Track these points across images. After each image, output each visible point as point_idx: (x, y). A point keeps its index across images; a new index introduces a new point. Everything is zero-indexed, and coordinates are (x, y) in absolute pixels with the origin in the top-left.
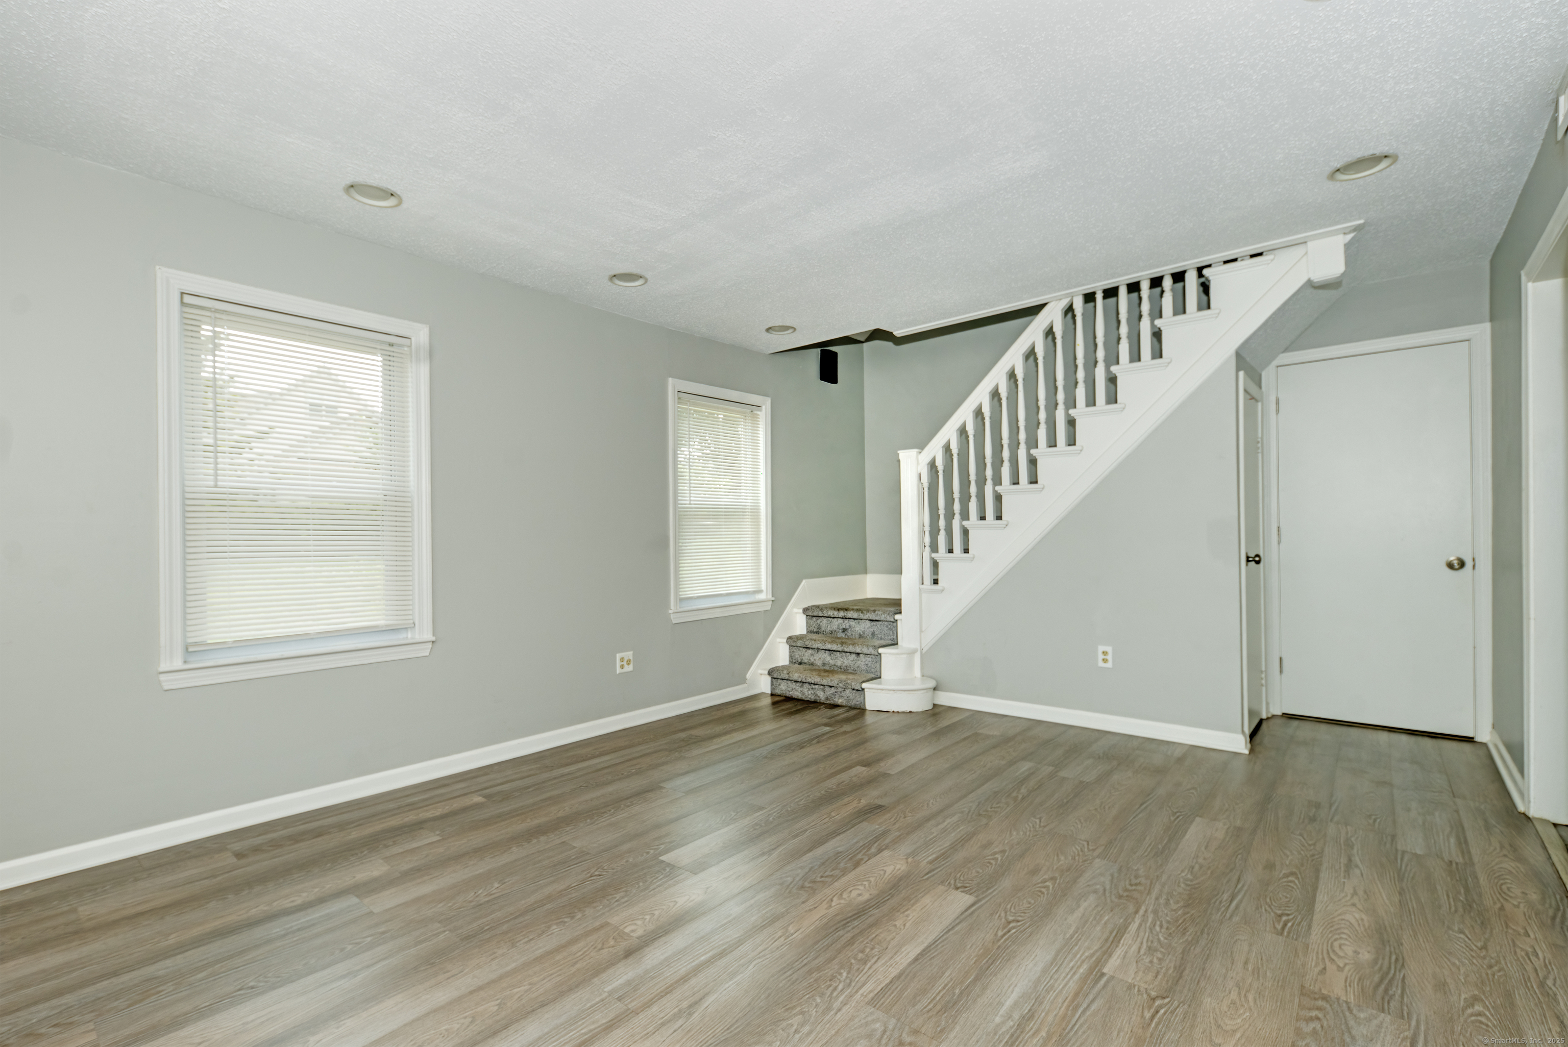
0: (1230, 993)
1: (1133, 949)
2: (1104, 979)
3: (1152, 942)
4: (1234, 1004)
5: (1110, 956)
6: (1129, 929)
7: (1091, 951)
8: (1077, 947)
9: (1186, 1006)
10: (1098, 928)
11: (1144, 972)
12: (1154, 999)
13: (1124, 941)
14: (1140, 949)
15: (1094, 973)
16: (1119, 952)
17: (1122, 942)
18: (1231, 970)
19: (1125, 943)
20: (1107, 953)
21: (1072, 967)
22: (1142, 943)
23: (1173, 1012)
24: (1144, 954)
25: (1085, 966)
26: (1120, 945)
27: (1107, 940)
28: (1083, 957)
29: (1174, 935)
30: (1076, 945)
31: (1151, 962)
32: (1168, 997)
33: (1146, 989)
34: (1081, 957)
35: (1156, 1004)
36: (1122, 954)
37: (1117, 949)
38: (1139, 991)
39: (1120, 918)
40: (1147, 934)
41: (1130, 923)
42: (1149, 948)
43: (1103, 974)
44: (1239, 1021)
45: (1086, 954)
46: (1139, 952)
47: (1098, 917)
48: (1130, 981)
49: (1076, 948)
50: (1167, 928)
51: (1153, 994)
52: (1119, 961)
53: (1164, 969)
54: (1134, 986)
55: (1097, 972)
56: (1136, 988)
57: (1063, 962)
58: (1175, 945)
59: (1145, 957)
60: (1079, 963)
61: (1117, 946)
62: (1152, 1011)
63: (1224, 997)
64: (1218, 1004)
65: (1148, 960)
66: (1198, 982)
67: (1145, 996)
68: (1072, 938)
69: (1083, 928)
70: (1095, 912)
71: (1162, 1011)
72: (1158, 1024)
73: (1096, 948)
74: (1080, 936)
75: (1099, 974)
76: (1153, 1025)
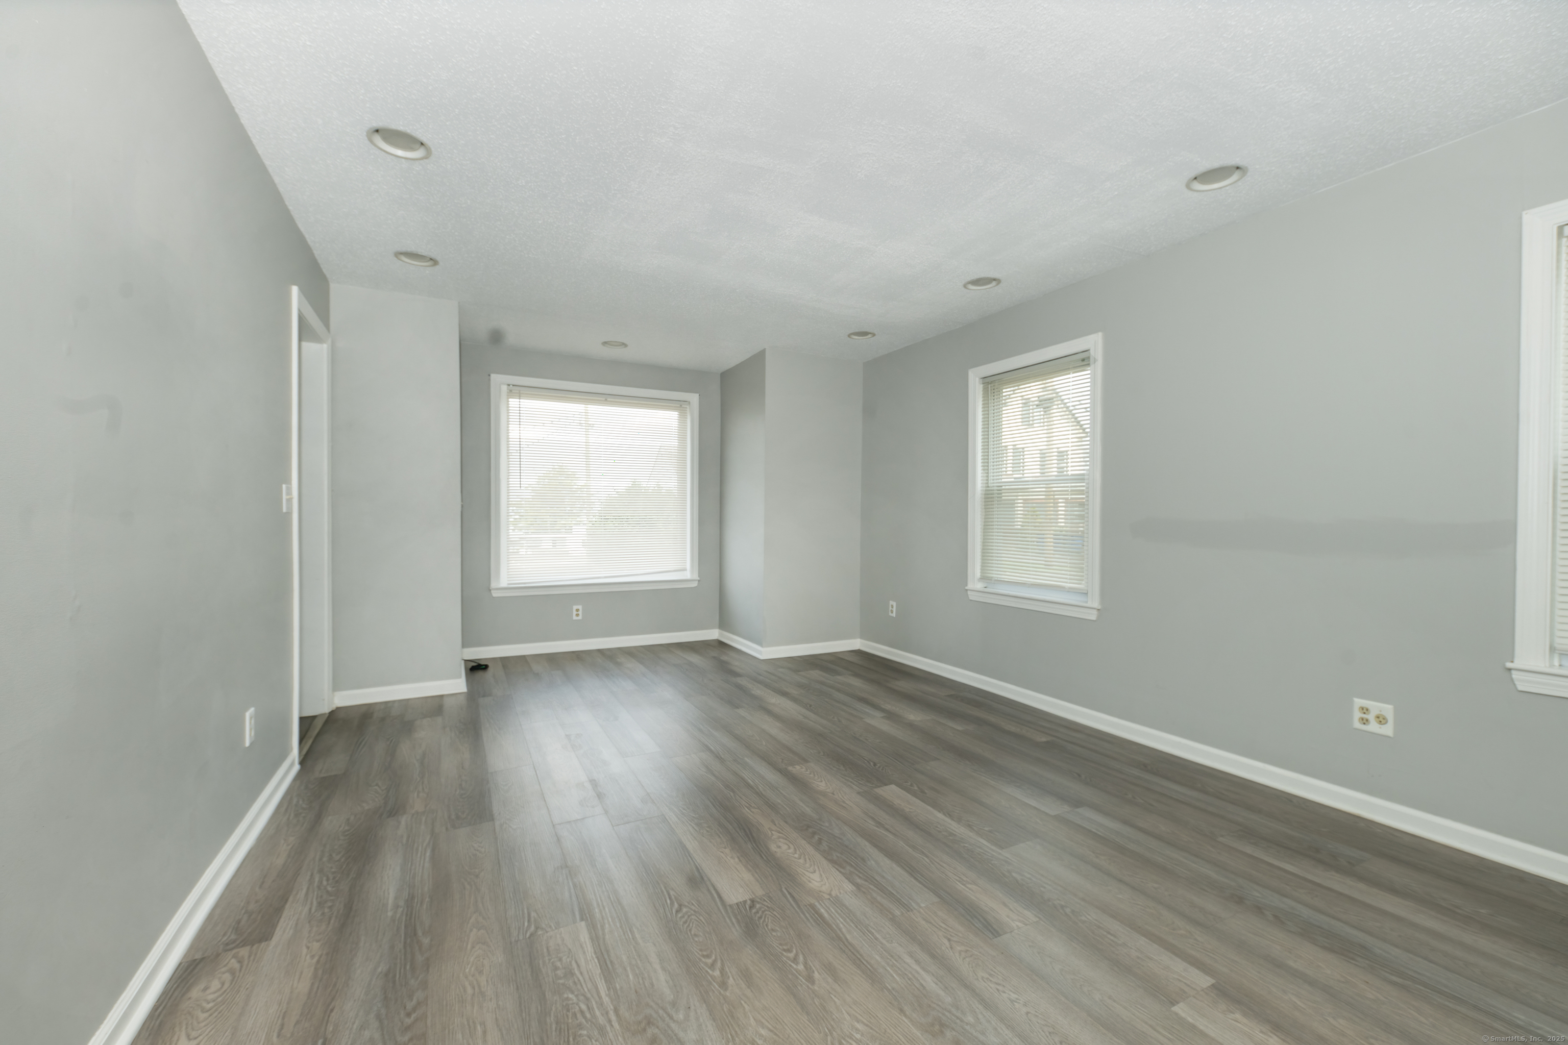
0: (487, 981)
1: (583, 960)
2: (578, 917)
3: (575, 983)
4: (480, 972)
5: (592, 939)
6: (603, 981)
7: (606, 931)
8: (618, 926)
9: (513, 940)
10: (624, 958)
11: (558, 945)
12: (537, 928)
13: (595, 963)
14: (578, 966)
15: (588, 915)
16: (589, 949)
17: (596, 961)
18: (495, 1008)
19: (593, 962)
20: (596, 939)
21: (604, 908)
22: (581, 973)
23: (519, 928)
24: (570, 962)
25: (598, 915)
26: (594, 956)
27: (608, 951)
28: (606, 921)
29: (565, 1012)
30: (621, 927)
31: (560, 960)
32: (529, 938)
33: (547, 932)
34: (608, 920)
35: (533, 926)
36: (586, 949)
37: (593, 950)
38: (550, 927)
39: (621, 988)
40: (586, 990)
41: (609, 989)
42: (572, 974)
43: (582, 919)
44: (472, 959)
45: (607, 926)
46: (576, 962)
47: (637, 972)
48: (562, 929)
49: (618, 924)
50: (575, 1015)
51: (540, 932)
52: (583, 940)
53: (547, 961)
54: (556, 928)
55: (587, 917)
56: (554, 928)
57: (614, 907)
58: (555, 998)
59: (568, 960)
60: (604, 914)
61: (595, 953)
62: (532, 919)
63: (490, 972)
64: (492, 962)
65: (564, 959)
66: (515, 970)
67: (544, 926)
68: (630, 930)
69: (634, 947)
70: (646, 975)
71: (526, 924)
72: (523, 914)
73: (607, 937)
74: (627, 937)
75: (584, 917)
76: (526, 911)
